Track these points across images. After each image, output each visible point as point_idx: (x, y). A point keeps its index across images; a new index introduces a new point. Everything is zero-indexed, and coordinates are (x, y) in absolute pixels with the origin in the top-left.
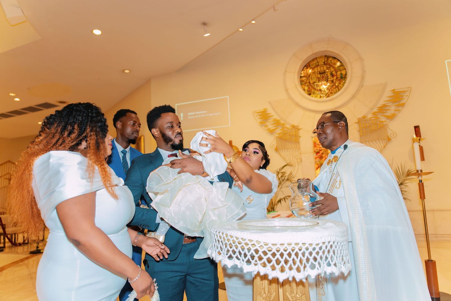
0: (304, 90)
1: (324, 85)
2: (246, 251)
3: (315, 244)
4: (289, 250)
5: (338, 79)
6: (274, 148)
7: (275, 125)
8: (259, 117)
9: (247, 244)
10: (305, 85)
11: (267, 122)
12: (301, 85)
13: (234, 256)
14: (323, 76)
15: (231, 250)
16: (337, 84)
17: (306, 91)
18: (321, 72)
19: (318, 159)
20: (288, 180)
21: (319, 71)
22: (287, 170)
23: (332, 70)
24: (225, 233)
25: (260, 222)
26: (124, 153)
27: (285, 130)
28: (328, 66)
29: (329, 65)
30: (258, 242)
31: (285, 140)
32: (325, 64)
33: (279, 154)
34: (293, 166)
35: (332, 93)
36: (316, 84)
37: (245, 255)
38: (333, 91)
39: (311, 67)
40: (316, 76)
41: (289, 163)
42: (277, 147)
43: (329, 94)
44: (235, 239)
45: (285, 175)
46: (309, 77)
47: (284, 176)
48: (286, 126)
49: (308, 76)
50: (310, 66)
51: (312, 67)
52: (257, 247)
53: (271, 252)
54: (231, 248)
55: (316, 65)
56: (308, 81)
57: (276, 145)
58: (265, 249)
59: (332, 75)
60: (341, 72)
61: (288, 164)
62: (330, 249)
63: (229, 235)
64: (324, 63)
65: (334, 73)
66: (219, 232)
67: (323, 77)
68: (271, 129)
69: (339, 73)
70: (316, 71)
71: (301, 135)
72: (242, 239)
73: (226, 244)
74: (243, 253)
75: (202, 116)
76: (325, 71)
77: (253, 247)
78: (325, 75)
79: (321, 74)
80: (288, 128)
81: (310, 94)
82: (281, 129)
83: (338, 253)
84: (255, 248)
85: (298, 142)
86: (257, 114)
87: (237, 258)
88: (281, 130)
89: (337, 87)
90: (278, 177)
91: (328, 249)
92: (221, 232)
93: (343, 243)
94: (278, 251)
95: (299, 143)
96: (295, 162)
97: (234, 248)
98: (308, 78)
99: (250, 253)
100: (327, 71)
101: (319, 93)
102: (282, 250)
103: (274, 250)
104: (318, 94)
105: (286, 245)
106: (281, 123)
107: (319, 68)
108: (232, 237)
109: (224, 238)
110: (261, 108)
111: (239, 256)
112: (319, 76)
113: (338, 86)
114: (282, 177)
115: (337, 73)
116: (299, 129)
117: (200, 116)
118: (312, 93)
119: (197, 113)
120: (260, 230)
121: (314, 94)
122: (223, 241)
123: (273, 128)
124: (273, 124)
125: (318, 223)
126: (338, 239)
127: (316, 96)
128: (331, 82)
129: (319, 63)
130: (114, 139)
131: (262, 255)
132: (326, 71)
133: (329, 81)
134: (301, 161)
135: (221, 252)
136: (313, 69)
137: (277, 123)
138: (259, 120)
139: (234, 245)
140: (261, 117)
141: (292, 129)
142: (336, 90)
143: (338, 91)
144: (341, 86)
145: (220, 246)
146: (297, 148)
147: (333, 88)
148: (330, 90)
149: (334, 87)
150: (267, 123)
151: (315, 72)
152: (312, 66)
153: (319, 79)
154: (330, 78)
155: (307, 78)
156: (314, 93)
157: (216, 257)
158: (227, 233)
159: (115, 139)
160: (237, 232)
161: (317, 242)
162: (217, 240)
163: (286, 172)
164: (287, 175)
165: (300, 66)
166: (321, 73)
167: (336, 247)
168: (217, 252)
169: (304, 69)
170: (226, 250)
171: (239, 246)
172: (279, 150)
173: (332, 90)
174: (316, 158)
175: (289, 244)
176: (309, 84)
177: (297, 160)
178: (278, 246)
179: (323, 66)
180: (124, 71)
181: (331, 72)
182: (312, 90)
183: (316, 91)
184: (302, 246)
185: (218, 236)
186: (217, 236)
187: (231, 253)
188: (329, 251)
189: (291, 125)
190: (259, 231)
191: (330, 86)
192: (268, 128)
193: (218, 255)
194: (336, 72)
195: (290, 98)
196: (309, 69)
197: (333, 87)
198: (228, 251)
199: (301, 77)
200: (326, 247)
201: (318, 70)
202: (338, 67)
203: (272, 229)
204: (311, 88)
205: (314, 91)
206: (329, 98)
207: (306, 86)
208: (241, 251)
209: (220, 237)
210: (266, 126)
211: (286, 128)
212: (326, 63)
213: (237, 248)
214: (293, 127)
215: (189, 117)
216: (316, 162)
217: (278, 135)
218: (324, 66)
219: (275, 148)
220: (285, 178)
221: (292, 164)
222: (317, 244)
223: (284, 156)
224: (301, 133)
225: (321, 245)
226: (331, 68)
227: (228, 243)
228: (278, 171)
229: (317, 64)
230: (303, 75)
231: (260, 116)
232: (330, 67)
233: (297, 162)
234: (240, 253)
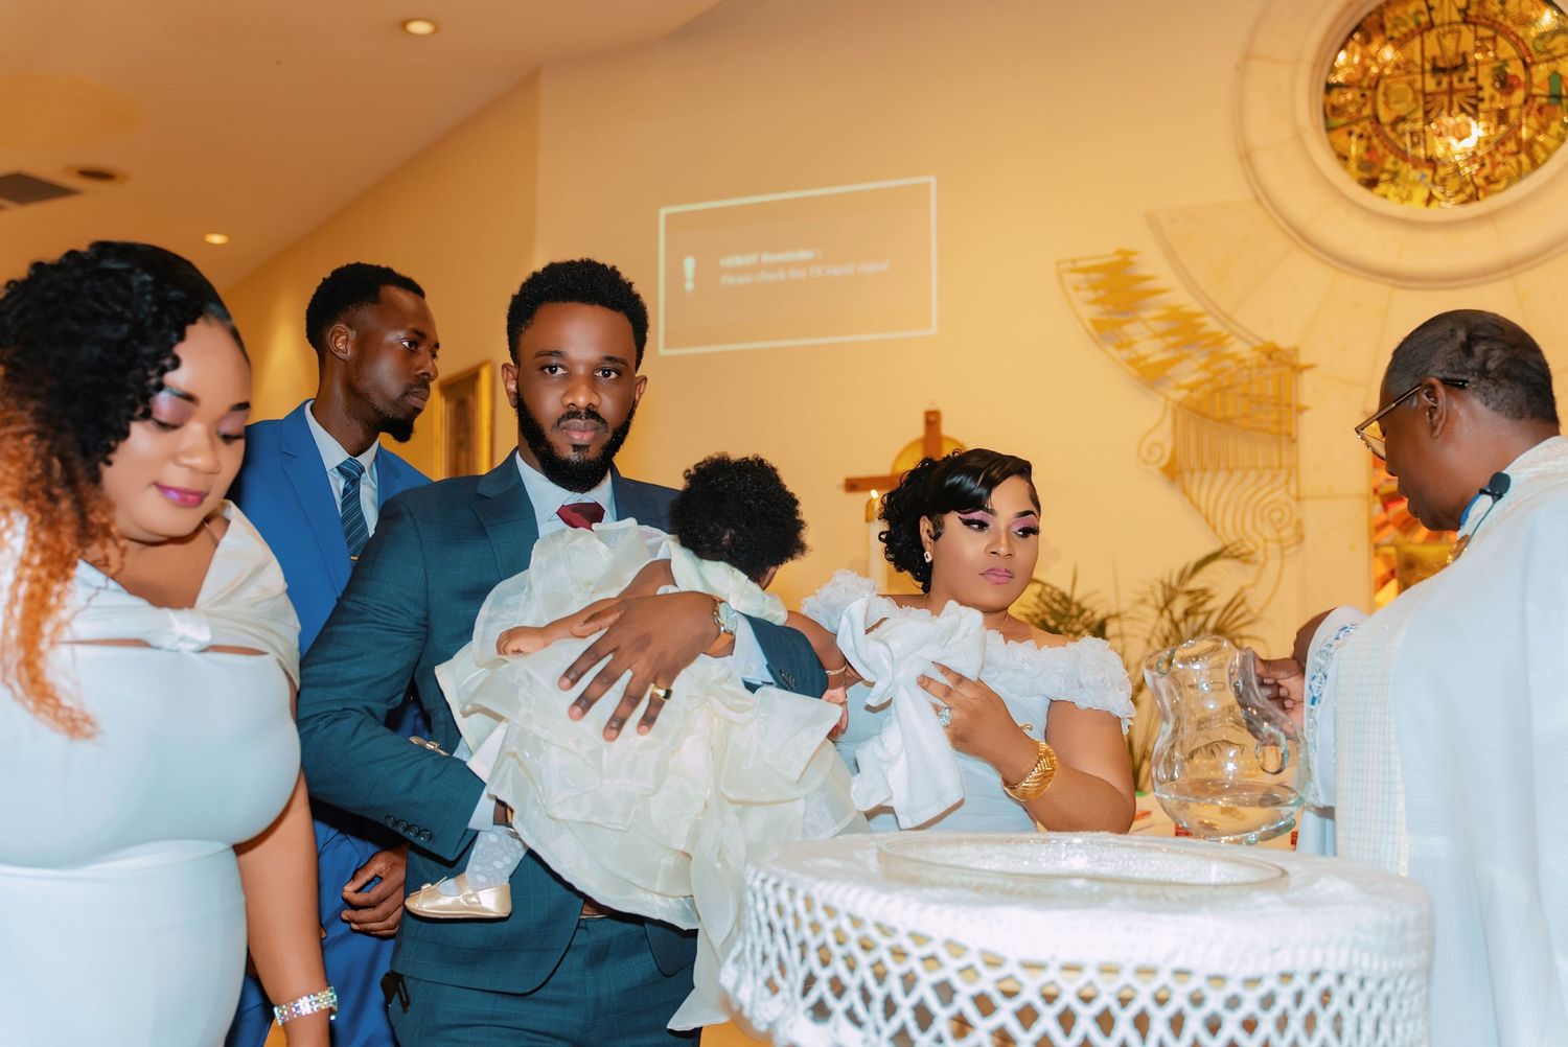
0: (1343, 158)
1: (1454, 134)
2: (895, 986)
3: (1240, 976)
4: (1106, 999)
5: (1536, 106)
6: (1161, 458)
7: (1172, 340)
8: (1091, 295)
9: (899, 954)
10: (1350, 133)
11: (1130, 321)
12: (1329, 129)
13: (838, 1007)
14: (1451, 84)
15: (823, 975)
16: (1525, 133)
17: (1353, 165)
18: (1441, 64)
19: (1390, 533)
20: (1219, 631)
21: (1434, 59)
22: (1222, 582)
23: (1502, 56)
24: (800, 893)
25: (1000, 848)
26: (351, 474)
27: (1223, 371)
28: (1484, 32)
29: (1493, 24)
30: (955, 948)
31: (1221, 421)
32: (1465, 21)
33: (1185, 492)
34: (1255, 562)
35: (1497, 182)
36: (1406, 127)
37: (890, 1008)
38: (1500, 170)
39: (1389, 33)
40: (1411, 84)
41: (1233, 544)
42: (1173, 459)
43: (1477, 188)
44: (846, 924)
45: (1209, 606)
46: (1376, 87)
47: (1201, 609)
48: (1231, 350)
49: (1370, 86)
50: (1382, 27)
51: (1396, 34)
52: (949, 971)
53: (1017, 1003)
54: (825, 963)
55: (1418, 24)
56: (1367, 111)
57: (1168, 446)
58: (987, 983)
59: (1505, 84)
60: (1553, 65)
61: (1226, 548)
62: (1319, 1010)
63: (818, 904)
64: (1464, 11)
65: (1515, 69)
66: (776, 886)
67: (1451, 91)
68: (1151, 360)
69: (1541, 72)
70: (1418, 59)
71: (1305, 400)
72: (878, 925)
73: (803, 945)
74: (878, 994)
75: (794, 273)
76: (1464, 56)
77: (929, 970)
78: (1461, 80)
79: (1441, 75)
80: (1242, 361)
81: (1371, 184)
82: (1203, 361)
83: (1359, 1031)
84: (938, 976)
85: (1289, 435)
86: (1081, 276)
87: (851, 1015)
88: (1206, 367)
89: (1527, 147)
90: (1171, 613)
91: (1304, 1009)
92: (785, 886)
93: (1396, 985)
94: (1050, 999)
95: (1293, 441)
96: (1266, 541)
97: (839, 967)
98: (1369, 93)
99: (913, 999)
100: (1478, 56)
101: (1424, 176)
102: (1068, 998)
103: (1030, 995)
104: (1415, 183)
105: (1090, 974)
106: (1204, 330)
107: (1431, 39)
108: (831, 911)
109: (795, 915)
110: (1101, 248)
111: (860, 1009)
112: (1430, 84)
113: (1531, 143)
114: (1187, 613)
115: (1534, 69)
116: (1298, 370)
117: (782, 275)
118: (1384, 177)
119: (767, 258)
120: (978, 889)
121: (1397, 185)
122: (791, 931)
123: (1160, 357)
124: (1161, 335)
125: (1284, 873)
126: (1365, 964)
127: (1404, 195)
128: (1495, 119)
129: (1434, 14)
130: (308, 401)
131: (972, 1013)
132: (1470, 60)
133: (1481, 115)
134: (1300, 538)
135: (778, 980)
136: (1400, 43)
137: (1185, 331)
138: (1090, 312)
139: (837, 951)
140: (1101, 293)
141: (1261, 366)
142: (1519, 164)
143: (1528, 173)
144: (1551, 143)
145: (775, 950)
146: (1280, 467)
147: (1504, 155)
148: (1487, 161)
149: (1511, 146)
150: (1130, 329)
151: (1409, 61)
152: (1395, 27)
153: (1426, 103)
154: (1492, 99)
155: (1363, 95)
156: (1395, 175)
157: (752, 1005)
158: (815, 893)
159: (311, 402)
160: (855, 891)
161: (1250, 971)
162: (764, 920)
163: (1211, 592)
164: (1217, 603)
165: (1330, 31)
166: (1443, 70)
167: (1351, 1002)
168: (760, 982)
169: (1351, 44)
170: (802, 975)
171: (864, 960)
172: (1187, 475)
173: (1495, 165)
174: (1381, 527)
175: (1109, 970)
176: (1369, 129)
177: (1278, 531)
178: (1052, 974)
179: (1459, 32)
180: (404, 24)
181: (1497, 64)
182: (1383, 158)
183: (1405, 168)
184: (1172, 984)
185: (772, 903)
186: (766, 900)
187: (822, 989)
188: (1310, 1022)
189: (1258, 344)
190: (970, 894)
191: (1487, 143)
192: (1133, 356)
193: (767, 993)
194: (1526, 66)
195: (1262, 197)
196: (1377, 41)
197: (1502, 149)
198: (810, 981)
199: (1329, 87)
200: (1299, 998)
201: (1428, 54)
202: (1541, 36)
203: (1037, 891)
204: (1381, 150)
205: (1395, 163)
206: (1475, 208)
207: (1354, 138)
208: (871, 984)
209: (780, 910)
210: (1125, 344)
211: (1232, 356)
212: (1472, 12)
213: (852, 969)
214: (1270, 357)
215: (727, 280)
216: (1377, 546)
217: (1185, 393)
218: (1463, 28)
219: (1164, 462)
220: (1204, 625)
221: (1251, 553)
222: (1252, 982)
223: (1211, 504)
224: (1308, 388)
225: (1270, 984)
226: (1501, 41)
227: (813, 943)
228: (1174, 583)
229: (1424, 19)
230: (1340, 78)
231: (1094, 287)
232: (1494, 39)
233: (1280, 541)
234: (866, 997)
